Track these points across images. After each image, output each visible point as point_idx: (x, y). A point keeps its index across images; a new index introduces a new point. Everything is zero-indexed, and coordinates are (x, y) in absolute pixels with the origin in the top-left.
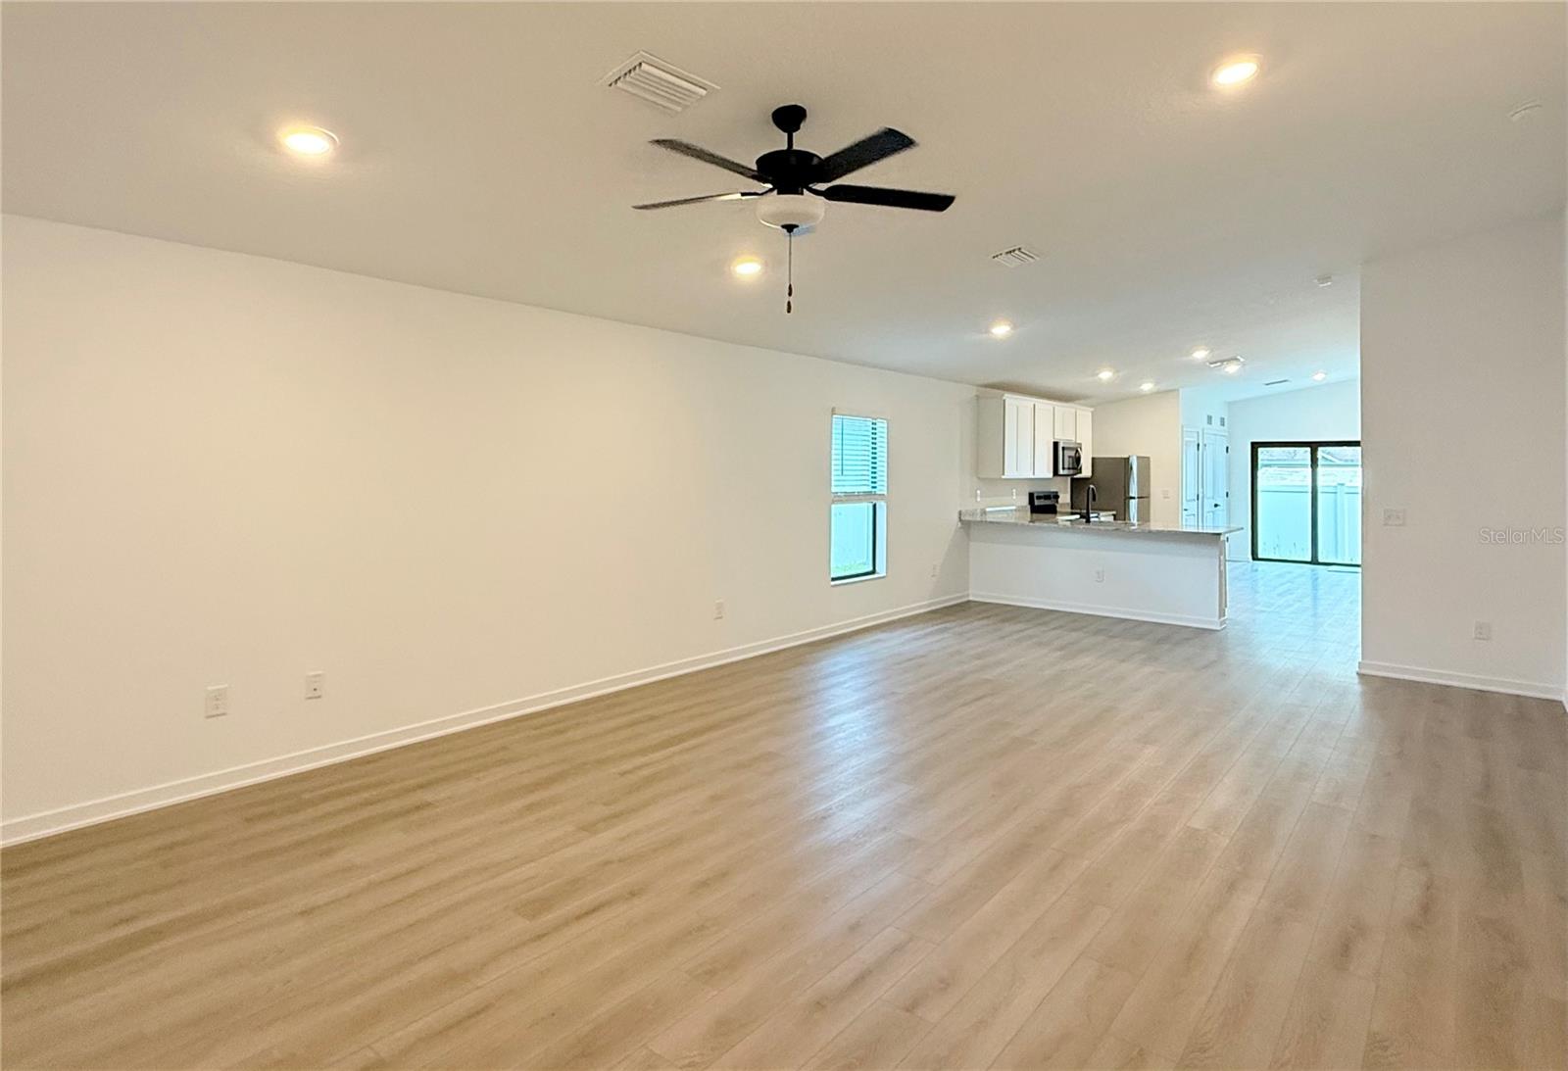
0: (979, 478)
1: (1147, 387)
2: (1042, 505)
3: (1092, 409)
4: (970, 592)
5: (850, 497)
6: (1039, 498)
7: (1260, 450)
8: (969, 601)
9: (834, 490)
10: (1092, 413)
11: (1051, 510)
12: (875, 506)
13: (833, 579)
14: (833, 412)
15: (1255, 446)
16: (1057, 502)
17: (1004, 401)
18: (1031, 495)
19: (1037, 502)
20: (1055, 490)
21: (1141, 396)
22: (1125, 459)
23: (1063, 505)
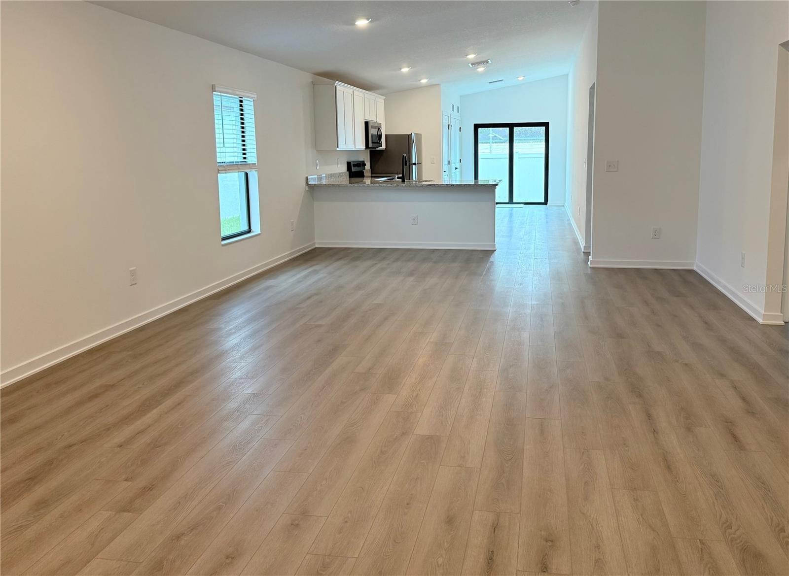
0: (317, 150)
1: (424, 81)
2: (355, 171)
3: (384, 97)
4: (316, 241)
5: (231, 167)
6: (354, 166)
7: (480, 130)
8: (316, 248)
9: (219, 160)
10: (384, 99)
11: (361, 175)
12: (247, 174)
13: (224, 239)
14: (213, 89)
15: (477, 127)
16: (365, 169)
17: (336, 86)
18: (349, 164)
19: (353, 169)
20: (363, 160)
21: (421, 88)
22: (409, 135)
23: (367, 171)
